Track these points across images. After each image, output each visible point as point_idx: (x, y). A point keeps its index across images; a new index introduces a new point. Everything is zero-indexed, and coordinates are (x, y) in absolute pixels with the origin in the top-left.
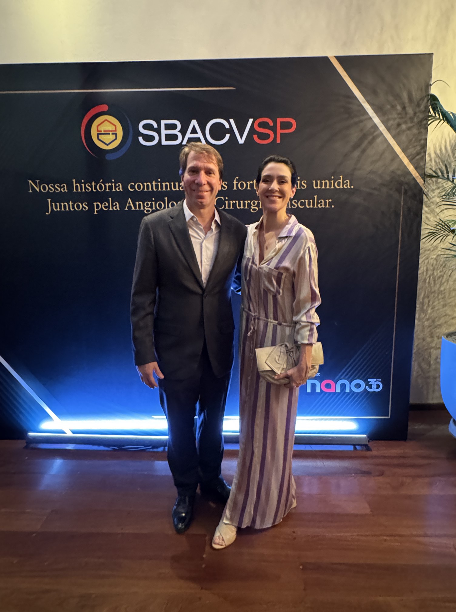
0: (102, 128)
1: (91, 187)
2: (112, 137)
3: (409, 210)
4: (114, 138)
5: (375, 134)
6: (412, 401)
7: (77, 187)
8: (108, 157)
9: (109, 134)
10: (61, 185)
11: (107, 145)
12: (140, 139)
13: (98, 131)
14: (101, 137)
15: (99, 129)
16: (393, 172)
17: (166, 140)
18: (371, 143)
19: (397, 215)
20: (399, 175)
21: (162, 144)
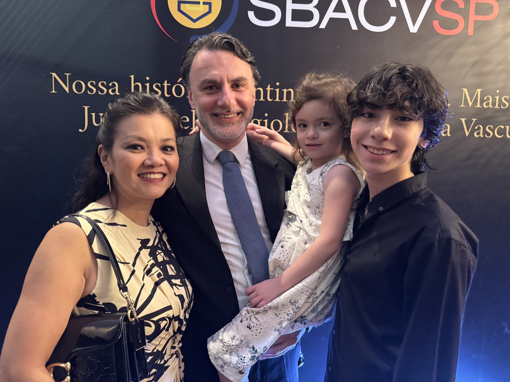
1: (162, 89)
2: (202, 9)
4: (208, 10)
7: (137, 87)
9: (199, 3)
10: (108, 84)
11: (194, 21)
12: (251, 15)
14: (185, 7)
17: (293, 19)
21: (287, 25)
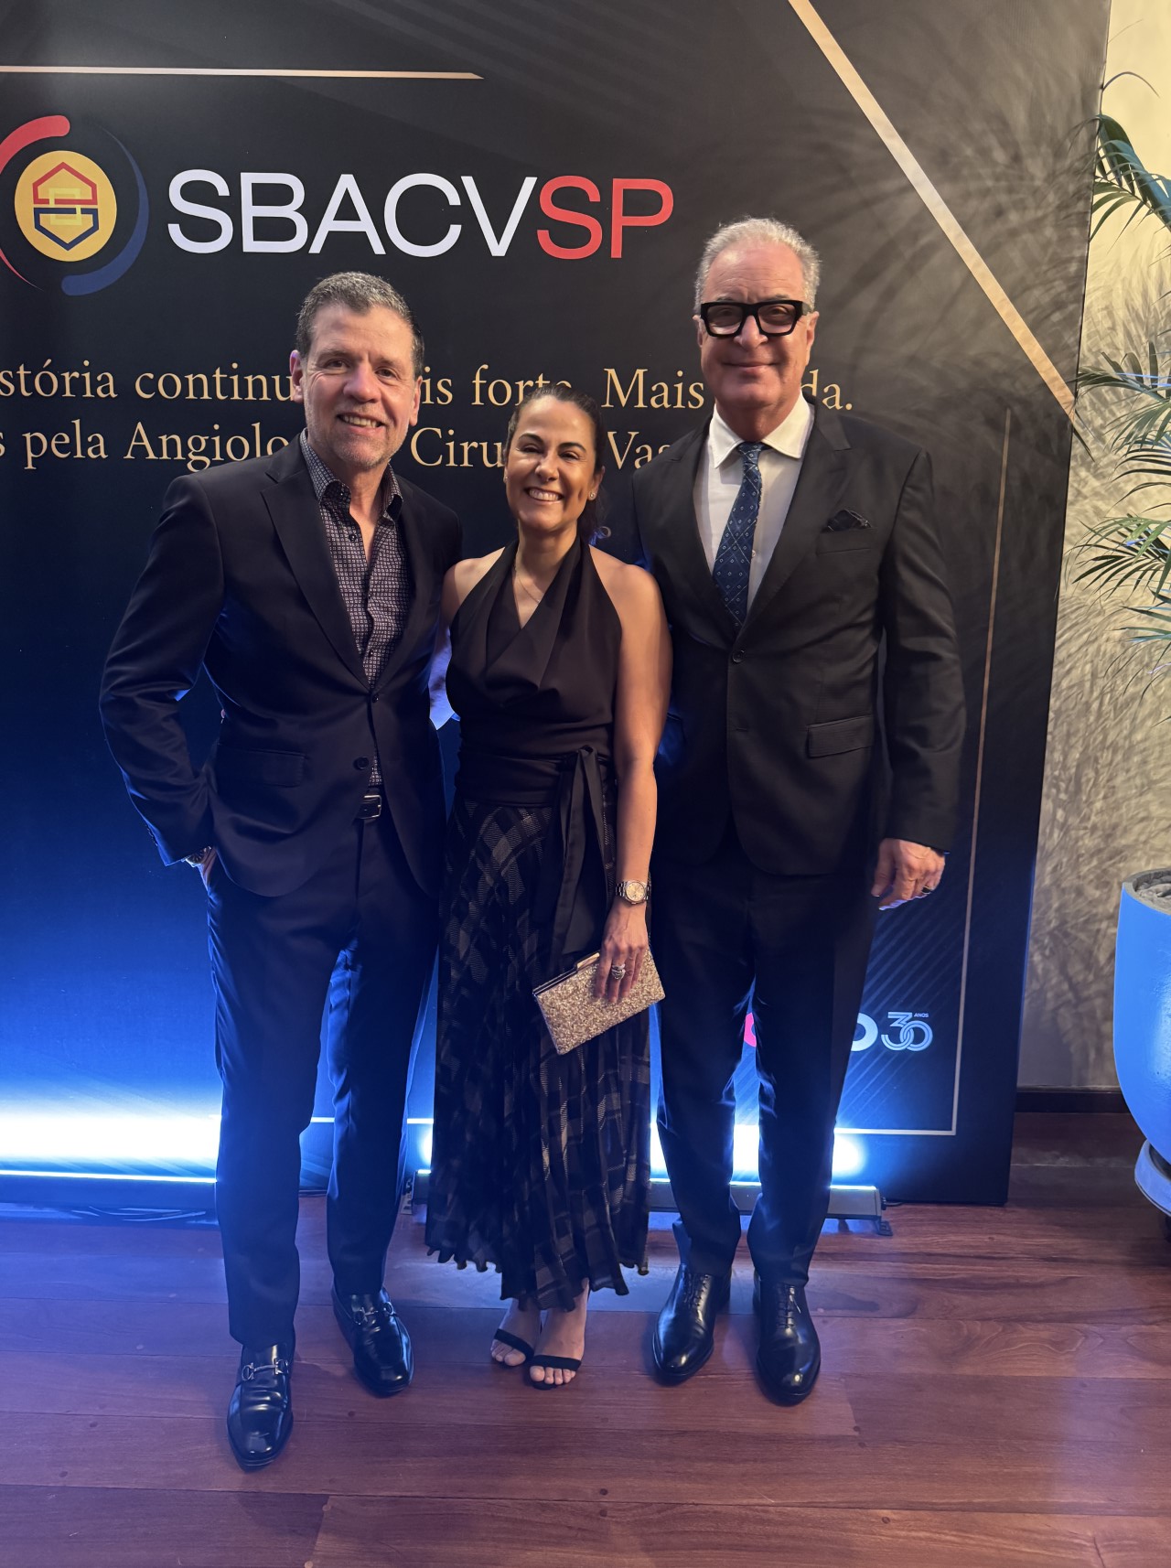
0: (51, 192)
1: (15, 381)
2: (80, 222)
3: (1026, 482)
4: (91, 225)
5: (924, 241)
6: (1024, 1081)
8: (71, 287)
9: (73, 211)
12: (175, 230)
13: (36, 200)
14: (49, 221)
15: (41, 196)
16: (978, 362)
17: (258, 236)
18: (912, 269)
19: (988, 499)
20: (996, 375)
21: (246, 249)
